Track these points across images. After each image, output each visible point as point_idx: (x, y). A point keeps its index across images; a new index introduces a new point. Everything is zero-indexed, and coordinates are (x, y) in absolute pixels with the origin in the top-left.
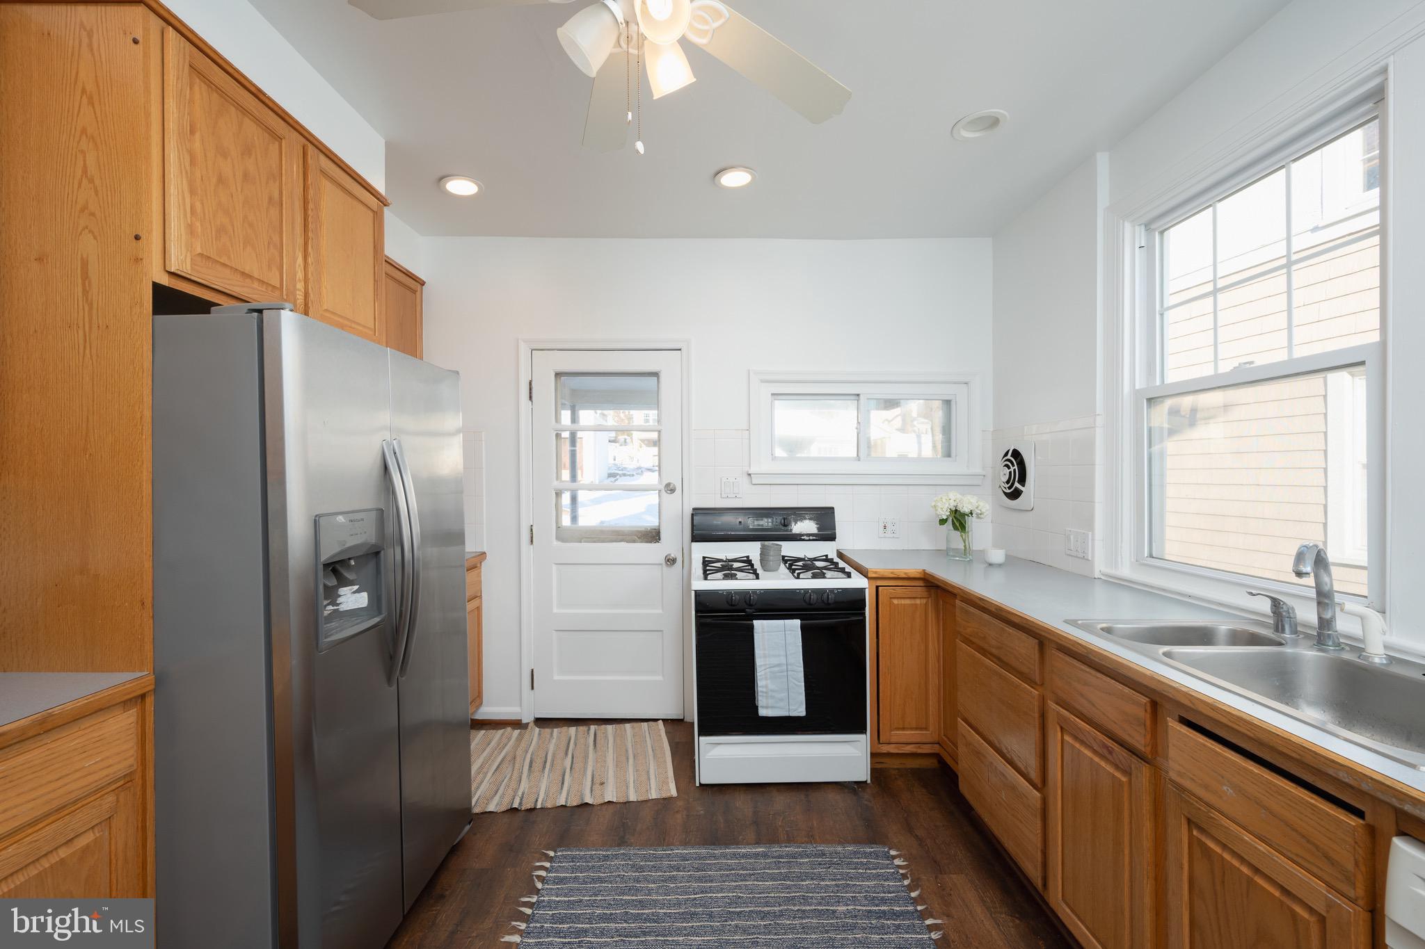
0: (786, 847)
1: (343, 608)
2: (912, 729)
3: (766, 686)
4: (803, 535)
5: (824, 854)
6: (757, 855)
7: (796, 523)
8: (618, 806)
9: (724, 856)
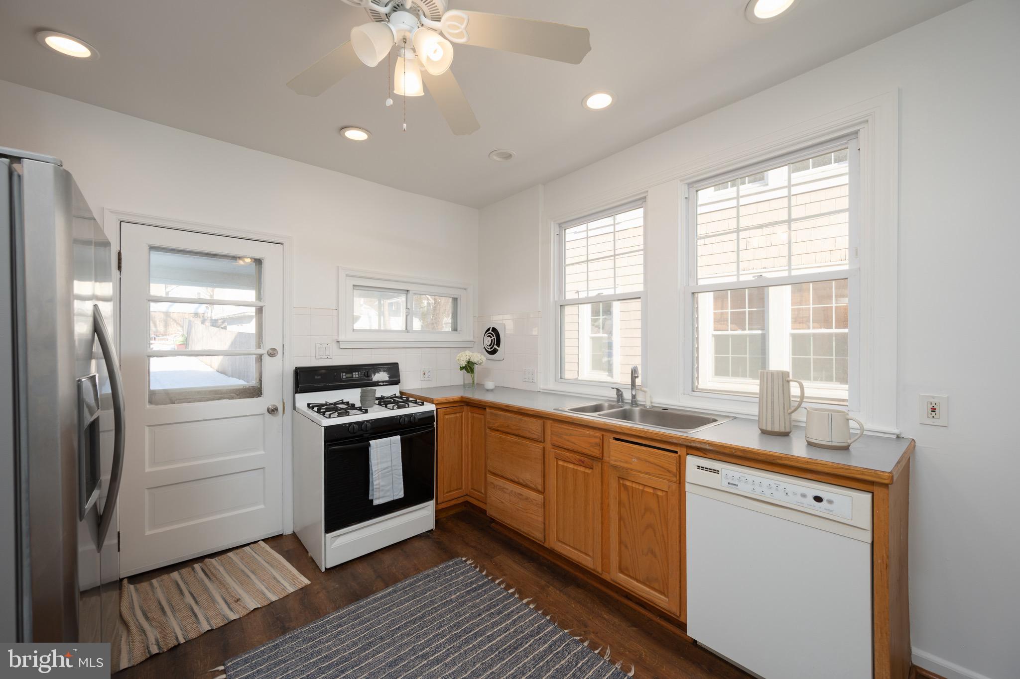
0: (405, 581)
2: (454, 490)
3: (379, 484)
4: (380, 382)
5: (429, 576)
6: (389, 594)
7: (375, 374)
8: (264, 609)
9: (369, 603)
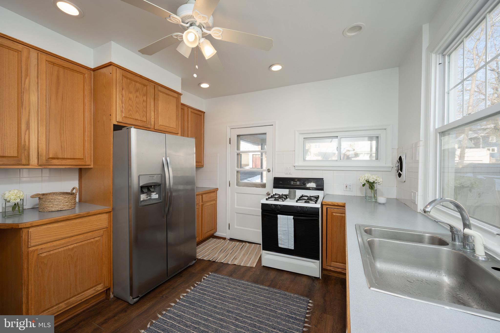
0: (275, 289)
1: (153, 198)
3: (281, 237)
4: (310, 188)
5: (286, 295)
6: (265, 289)
7: (308, 183)
8: (237, 266)
9: (255, 287)
